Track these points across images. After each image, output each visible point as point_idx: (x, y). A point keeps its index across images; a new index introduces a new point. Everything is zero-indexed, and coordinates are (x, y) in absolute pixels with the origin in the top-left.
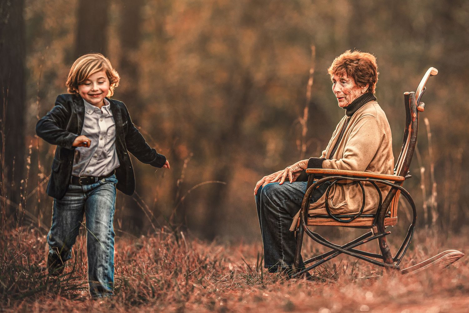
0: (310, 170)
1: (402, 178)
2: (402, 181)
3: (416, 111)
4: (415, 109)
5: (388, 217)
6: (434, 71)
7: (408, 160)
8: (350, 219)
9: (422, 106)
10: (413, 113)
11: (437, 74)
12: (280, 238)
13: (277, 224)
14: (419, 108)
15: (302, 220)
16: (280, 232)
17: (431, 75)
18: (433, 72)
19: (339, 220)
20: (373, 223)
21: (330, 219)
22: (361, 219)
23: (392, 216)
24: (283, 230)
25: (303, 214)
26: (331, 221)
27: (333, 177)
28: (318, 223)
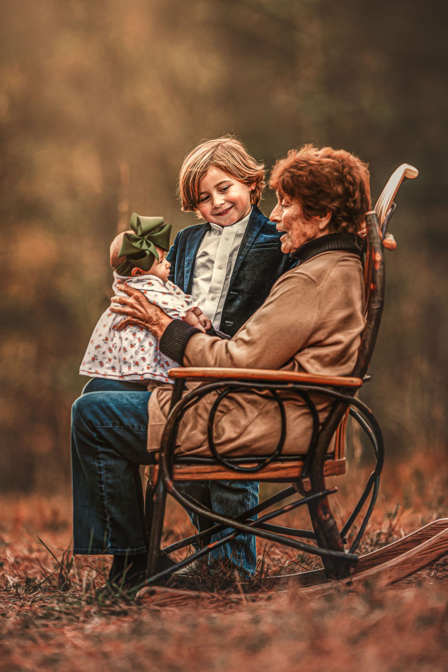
0: (176, 372)
1: (356, 381)
2: (359, 387)
3: (380, 250)
4: (377, 246)
5: (329, 458)
6: (410, 170)
7: (367, 346)
8: (256, 465)
9: (390, 239)
10: (375, 253)
11: (416, 175)
12: (102, 494)
13: (94, 466)
14: (386, 244)
15: (164, 471)
16: (101, 482)
17: (405, 179)
18: (408, 172)
19: (236, 468)
20: (302, 472)
21: (216, 468)
22: (279, 465)
23: (337, 457)
24: (107, 478)
25: (164, 459)
26: (219, 471)
27: (221, 383)
28: (194, 475)
